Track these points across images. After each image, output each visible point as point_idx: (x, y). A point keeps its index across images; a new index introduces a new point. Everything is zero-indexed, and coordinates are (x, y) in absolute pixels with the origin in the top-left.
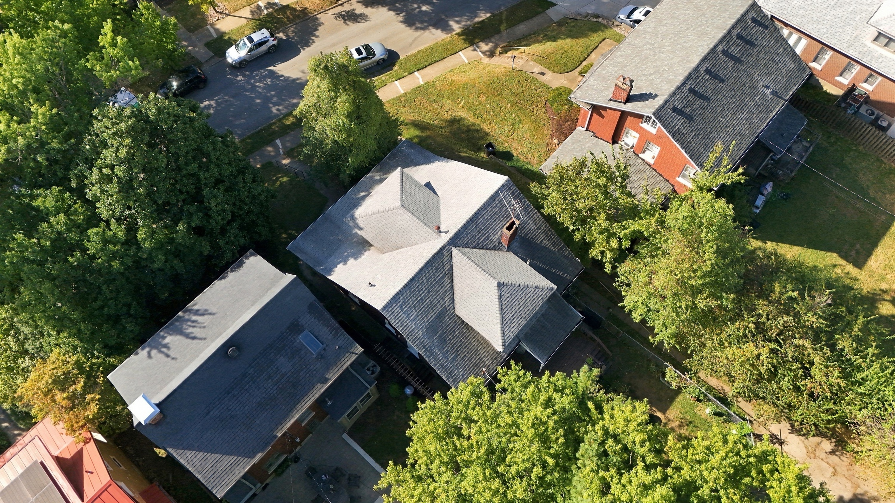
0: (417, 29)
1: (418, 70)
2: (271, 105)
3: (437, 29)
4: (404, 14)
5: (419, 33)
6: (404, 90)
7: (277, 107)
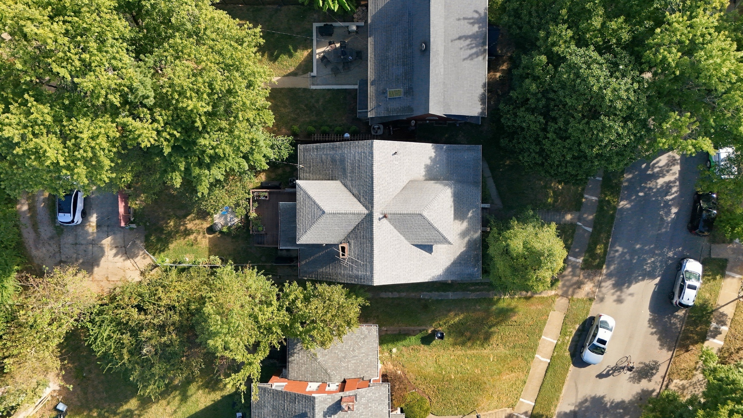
0: (586, 400)
1: (549, 364)
2: (626, 250)
3: (571, 411)
4: (608, 406)
5: (580, 398)
6: (544, 339)
7: (620, 253)
